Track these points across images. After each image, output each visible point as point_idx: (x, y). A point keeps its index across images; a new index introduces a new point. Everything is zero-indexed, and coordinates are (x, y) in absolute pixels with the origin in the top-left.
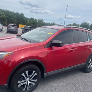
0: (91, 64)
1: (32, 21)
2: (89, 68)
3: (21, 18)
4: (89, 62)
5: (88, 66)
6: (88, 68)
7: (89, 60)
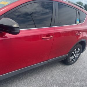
0: (75, 54)
2: (72, 60)
4: (73, 53)
5: (71, 58)
6: (70, 60)
7: (73, 51)
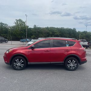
1: (84, 34)
3: (73, 33)
4: (69, 62)
